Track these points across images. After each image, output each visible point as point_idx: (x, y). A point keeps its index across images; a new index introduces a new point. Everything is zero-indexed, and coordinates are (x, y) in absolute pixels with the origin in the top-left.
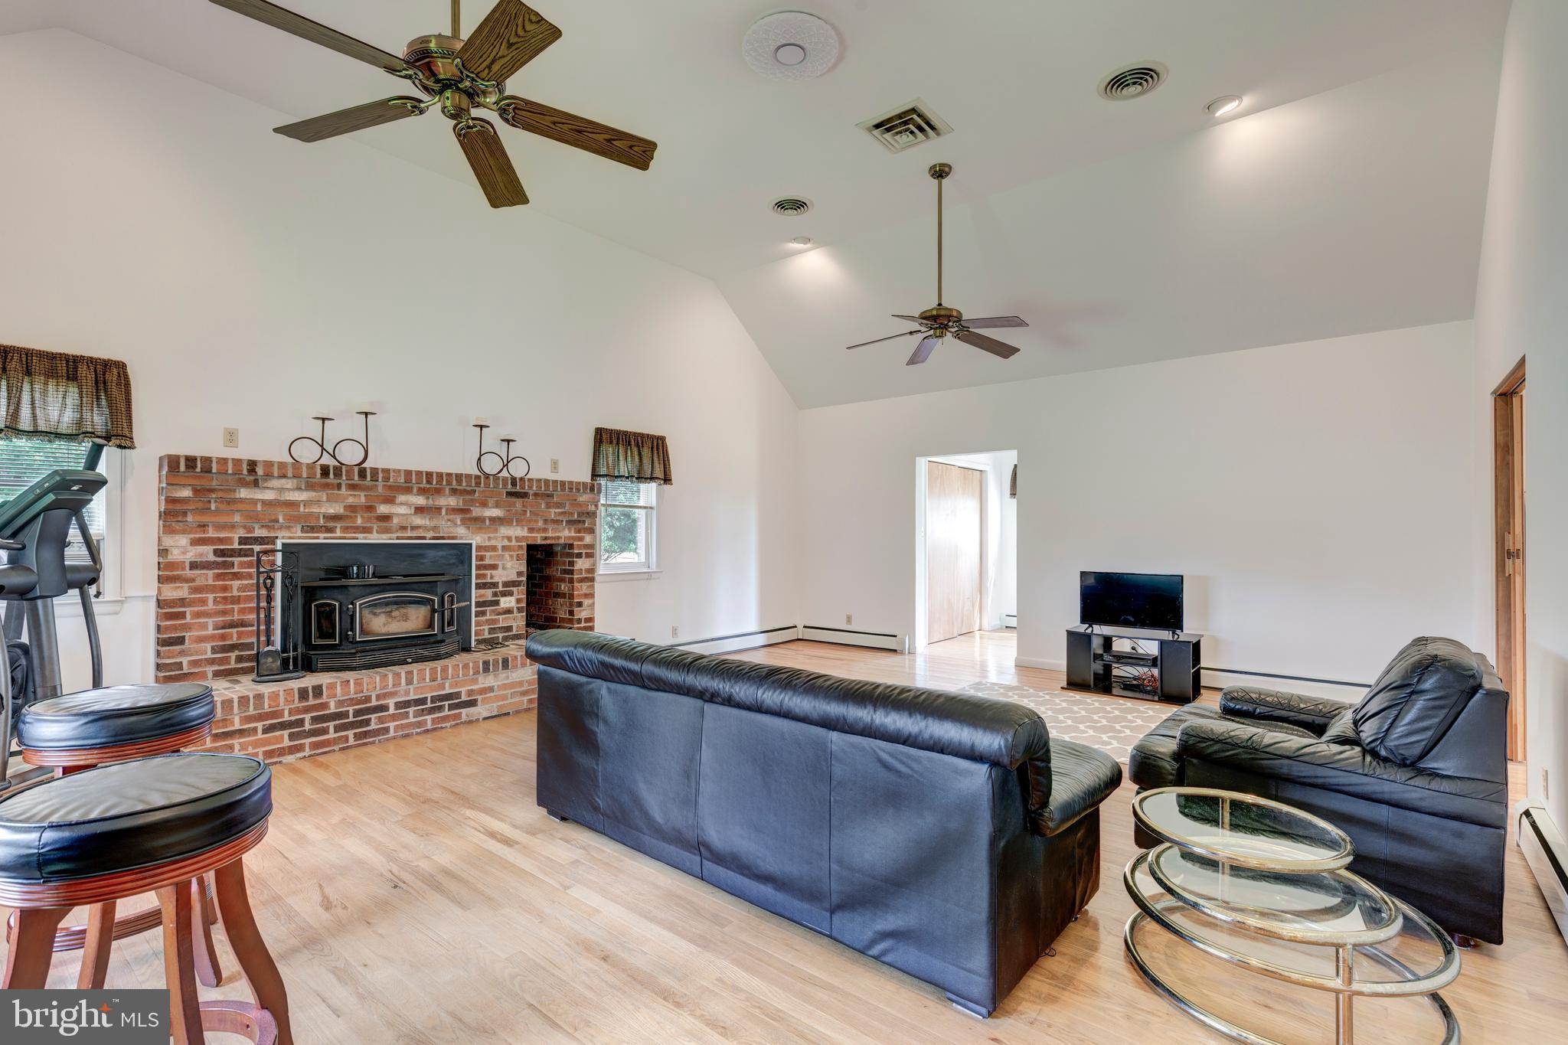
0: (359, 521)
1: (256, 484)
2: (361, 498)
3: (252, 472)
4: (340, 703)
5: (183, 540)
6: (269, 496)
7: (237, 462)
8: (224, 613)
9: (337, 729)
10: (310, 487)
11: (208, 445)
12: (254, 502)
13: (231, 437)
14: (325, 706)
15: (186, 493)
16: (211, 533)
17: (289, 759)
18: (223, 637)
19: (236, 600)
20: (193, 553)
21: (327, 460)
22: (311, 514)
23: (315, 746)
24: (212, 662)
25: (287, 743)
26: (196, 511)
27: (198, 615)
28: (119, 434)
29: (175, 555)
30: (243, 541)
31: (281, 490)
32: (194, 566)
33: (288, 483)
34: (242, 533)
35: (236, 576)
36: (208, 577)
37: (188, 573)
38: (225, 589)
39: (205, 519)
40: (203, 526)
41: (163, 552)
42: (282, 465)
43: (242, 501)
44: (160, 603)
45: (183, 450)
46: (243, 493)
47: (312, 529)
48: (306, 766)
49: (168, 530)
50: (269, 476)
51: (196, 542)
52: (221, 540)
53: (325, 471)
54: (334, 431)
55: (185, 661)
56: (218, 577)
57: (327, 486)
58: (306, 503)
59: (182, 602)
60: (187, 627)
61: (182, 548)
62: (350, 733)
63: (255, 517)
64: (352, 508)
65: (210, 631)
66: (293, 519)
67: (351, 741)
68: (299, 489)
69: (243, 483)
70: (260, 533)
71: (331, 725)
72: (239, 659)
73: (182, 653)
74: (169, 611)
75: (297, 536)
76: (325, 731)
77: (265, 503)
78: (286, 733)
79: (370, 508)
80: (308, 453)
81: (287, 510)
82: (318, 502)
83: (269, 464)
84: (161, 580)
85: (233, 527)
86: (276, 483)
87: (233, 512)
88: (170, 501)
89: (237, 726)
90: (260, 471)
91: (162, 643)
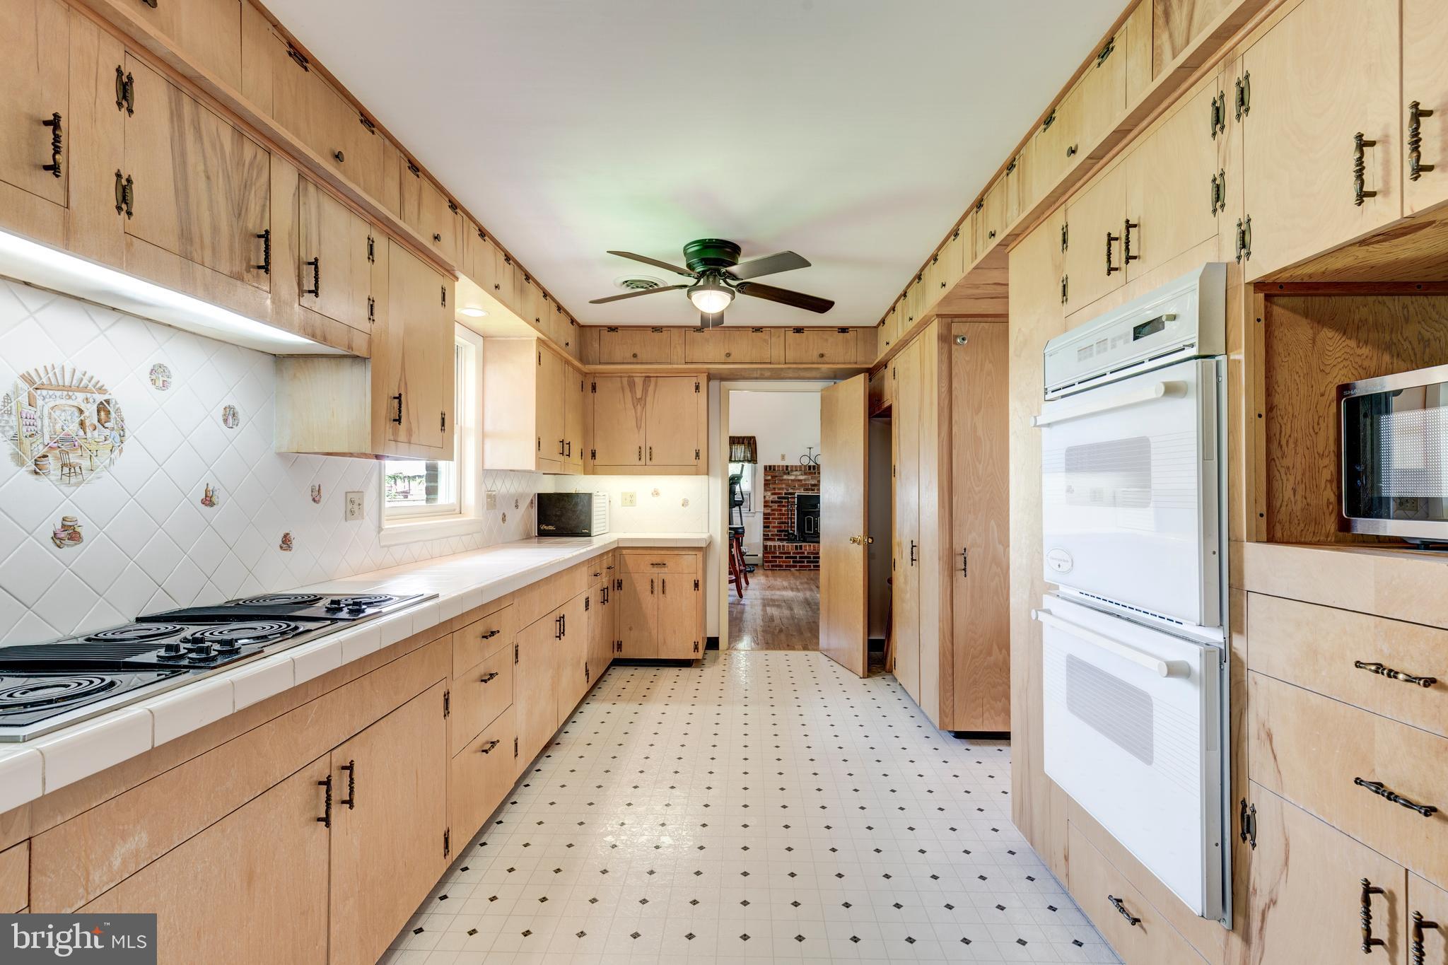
1: (789, 473)
3: (787, 470)
4: (808, 553)
5: (769, 494)
6: (793, 478)
7: (783, 466)
8: (780, 519)
9: (808, 562)
10: (805, 474)
11: (776, 461)
12: (788, 480)
13: (783, 457)
14: (803, 553)
15: (769, 478)
16: (777, 491)
17: (792, 569)
18: (780, 527)
19: (783, 514)
20: (772, 498)
21: (812, 464)
22: (803, 484)
23: (800, 567)
24: (777, 535)
25: (792, 564)
26: (772, 483)
27: (773, 519)
28: (753, 459)
29: (767, 498)
30: (786, 494)
31: (796, 475)
32: (772, 502)
33: (798, 473)
34: (785, 491)
35: (784, 506)
36: (776, 506)
37: (771, 504)
38: (781, 510)
39: (774, 486)
40: (774, 489)
41: (765, 497)
42: (796, 466)
43: (785, 480)
44: (764, 514)
45: (768, 464)
46: (785, 477)
47: (807, 490)
48: (797, 573)
49: (765, 490)
50: (792, 471)
51: (773, 494)
52: (779, 494)
53: (810, 467)
54: (814, 453)
55: (770, 534)
56: (779, 506)
57: (810, 473)
58: (805, 480)
59: (769, 514)
60: (770, 523)
61: (770, 497)
62: (812, 565)
63: (788, 485)
65: (776, 525)
66: (802, 486)
67: (812, 568)
68: (802, 475)
69: (785, 474)
70: (791, 491)
71: (806, 560)
72: (785, 535)
73: (769, 531)
74: (766, 517)
75: (803, 493)
76: (803, 562)
77: (792, 480)
78: (792, 560)
80: (806, 461)
81: (799, 483)
82: (808, 479)
83: (792, 466)
84: (765, 506)
85: (782, 489)
86: (795, 473)
87: (782, 484)
88: (765, 480)
89: (778, 555)
90: (789, 469)
91: (765, 527)
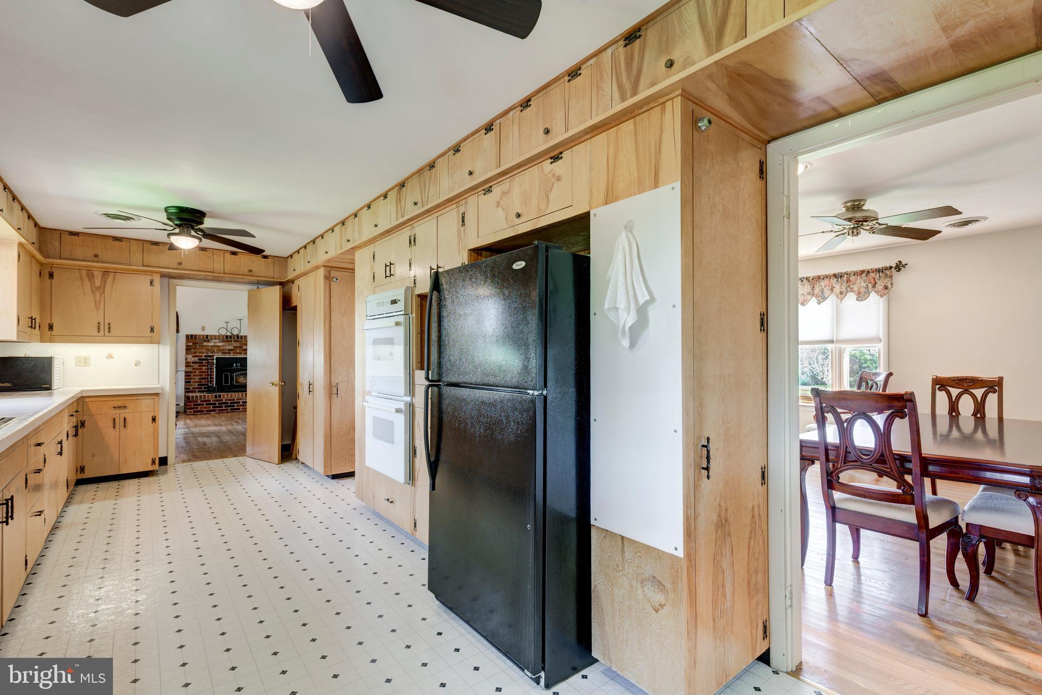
0: (238, 351)
1: (208, 341)
2: (238, 344)
3: (207, 338)
4: (226, 400)
5: (190, 356)
6: (212, 344)
7: (203, 336)
8: (200, 375)
9: (225, 407)
10: (223, 341)
11: (197, 332)
12: (208, 346)
13: (203, 329)
14: (222, 400)
15: (191, 344)
16: (198, 354)
17: (212, 413)
18: (200, 382)
19: (204, 372)
20: (193, 360)
21: (229, 334)
22: (224, 349)
23: (219, 410)
24: (197, 388)
25: (212, 408)
26: (194, 349)
27: (194, 376)
29: (189, 360)
30: (206, 356)
31: (215, 343)
32: (193, 363)
33: (217, 341)
34: (205, 354)
35: (204, 366)
36: (196, 366)
37: (192, 364)
38: (201, 369)
39: (195, 351)
40: (195, 353)
41: (186, 359)
42: (215, 336)
43: (205, 346)
44: (186, 372)
45: (190, 333)
46: (205, 344)
47: (224, 353)
48: (217, 415)
49: (187, 353)
50: (211, 339)
51: (193, 357)
52: (200, 356)
53: (227, 336)
54: (230, 326)
55: (191, 387)
56: (199, 366)
57: (228, 341)
58: (223, 346)
59: (190, 372)
60: (191, 379)
61: (191, 358)
62: (229, 408)
63: (208, 350)
64: (236, 347)
65: (197, 380)
66: (220, 350)
67: (229, 410)
68: (220, 342)
69: (205, 341)
70: (210, 354)
71: (224, 405)
72: (204, 388)
73: (190, 385)
74: (187, 374)
75: (220, 355)
76: (222, 407)
77: (211, 346)
78: (211, 406)
79: (241, 347)
80: (223, 332)
81: (218, 348)
82: (225, 346)
83: (211, 336)
84: (186, 366)
85: (203, 353)
86: (214, 341)
87: (202, 349)
88: (187, 346)
89: (199, 403)
90: (209, 338)
91: (186, 382)
